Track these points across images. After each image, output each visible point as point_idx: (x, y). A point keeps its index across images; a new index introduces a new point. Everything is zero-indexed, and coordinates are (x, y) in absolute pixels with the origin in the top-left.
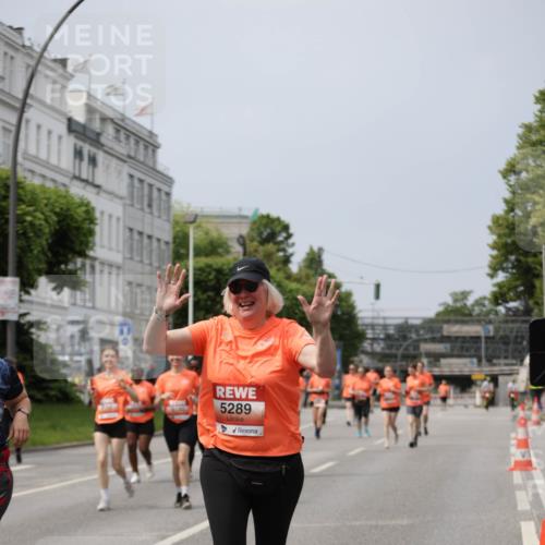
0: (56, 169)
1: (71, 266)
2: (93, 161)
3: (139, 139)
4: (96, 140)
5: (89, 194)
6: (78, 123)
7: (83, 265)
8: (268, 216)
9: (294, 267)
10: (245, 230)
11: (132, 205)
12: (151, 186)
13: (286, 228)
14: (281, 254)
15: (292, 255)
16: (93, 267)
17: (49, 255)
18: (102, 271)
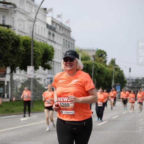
0: (44, 38)
1: (48, 63)
2: (53, 35)
3: (66, 29)
4: (54, 30)
5: (52, 44)
6: (49, 25)
7: (51, 63)
8: (100, 50)
9: (108, 64)
10: (94, 54)
11: (64, 47)
12: (69, 42)
13: (105, 53)
14: (104, 60)
15: (107, 60)
16: (54, 64)
17: (42, 60)
18: (56, 65)
